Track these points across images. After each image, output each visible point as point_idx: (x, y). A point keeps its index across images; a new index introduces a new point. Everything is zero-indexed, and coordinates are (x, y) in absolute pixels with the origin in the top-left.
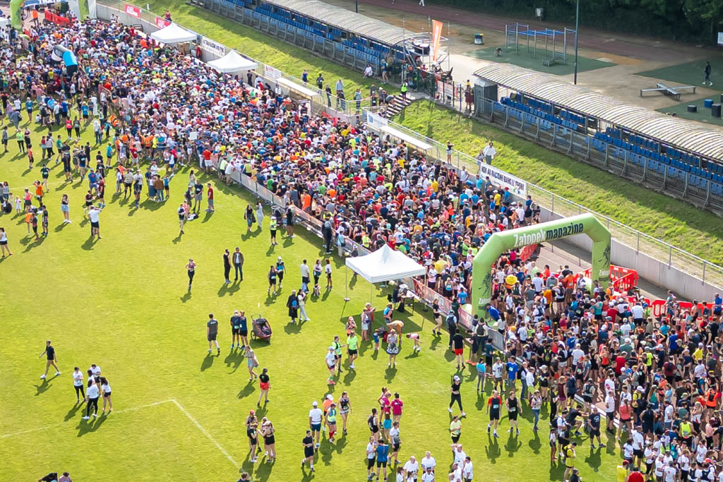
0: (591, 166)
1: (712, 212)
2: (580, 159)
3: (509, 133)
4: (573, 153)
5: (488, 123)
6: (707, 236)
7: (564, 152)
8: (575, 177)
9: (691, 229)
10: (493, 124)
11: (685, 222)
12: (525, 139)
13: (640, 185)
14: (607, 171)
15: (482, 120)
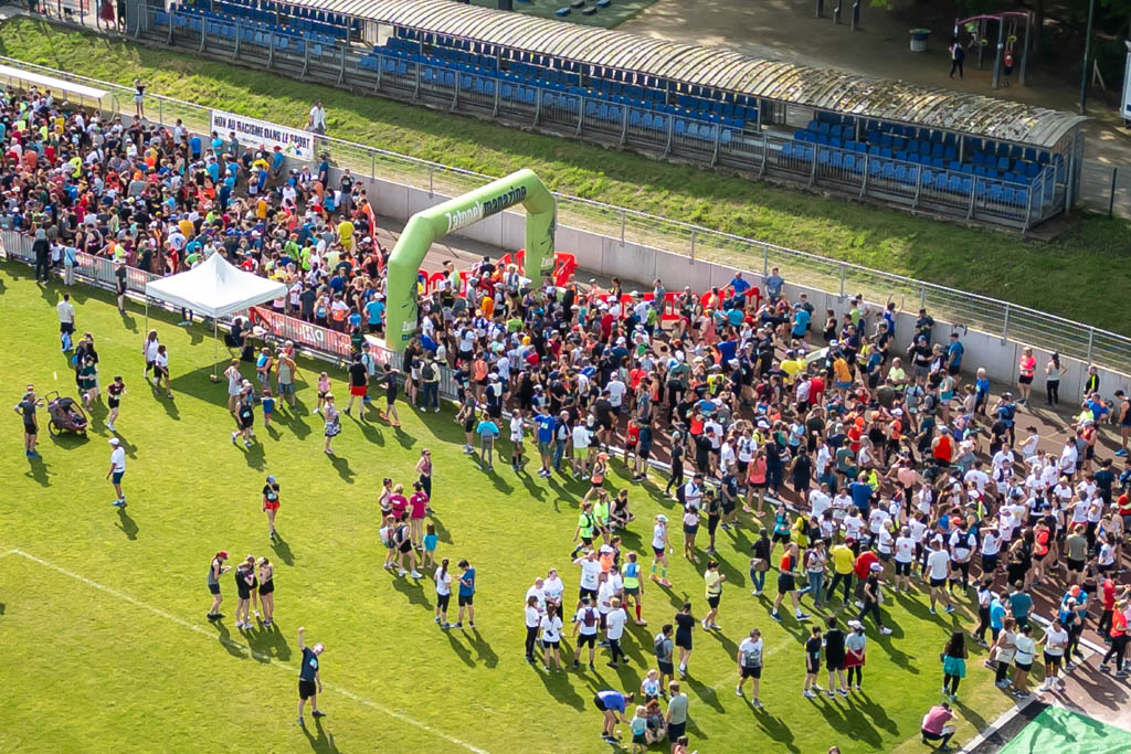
0: (390, 100)
1: (636, 153)
2: (365, 92)
3: (212, 60)
4: (348, 84)
5: (163, 46)
6: (648, 191)
7: (330, 83)
8: (372, 121)
9: (616, 182)
10: (175, 48)
11: (601, 173)
12: (248, 68)
13: (492, 123)
14: (424, 107)
15: (151, 43)
